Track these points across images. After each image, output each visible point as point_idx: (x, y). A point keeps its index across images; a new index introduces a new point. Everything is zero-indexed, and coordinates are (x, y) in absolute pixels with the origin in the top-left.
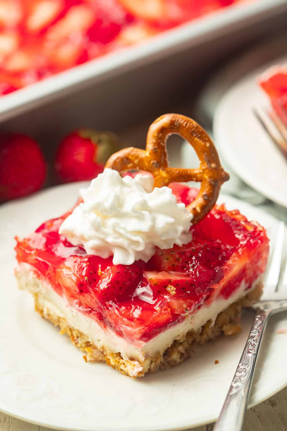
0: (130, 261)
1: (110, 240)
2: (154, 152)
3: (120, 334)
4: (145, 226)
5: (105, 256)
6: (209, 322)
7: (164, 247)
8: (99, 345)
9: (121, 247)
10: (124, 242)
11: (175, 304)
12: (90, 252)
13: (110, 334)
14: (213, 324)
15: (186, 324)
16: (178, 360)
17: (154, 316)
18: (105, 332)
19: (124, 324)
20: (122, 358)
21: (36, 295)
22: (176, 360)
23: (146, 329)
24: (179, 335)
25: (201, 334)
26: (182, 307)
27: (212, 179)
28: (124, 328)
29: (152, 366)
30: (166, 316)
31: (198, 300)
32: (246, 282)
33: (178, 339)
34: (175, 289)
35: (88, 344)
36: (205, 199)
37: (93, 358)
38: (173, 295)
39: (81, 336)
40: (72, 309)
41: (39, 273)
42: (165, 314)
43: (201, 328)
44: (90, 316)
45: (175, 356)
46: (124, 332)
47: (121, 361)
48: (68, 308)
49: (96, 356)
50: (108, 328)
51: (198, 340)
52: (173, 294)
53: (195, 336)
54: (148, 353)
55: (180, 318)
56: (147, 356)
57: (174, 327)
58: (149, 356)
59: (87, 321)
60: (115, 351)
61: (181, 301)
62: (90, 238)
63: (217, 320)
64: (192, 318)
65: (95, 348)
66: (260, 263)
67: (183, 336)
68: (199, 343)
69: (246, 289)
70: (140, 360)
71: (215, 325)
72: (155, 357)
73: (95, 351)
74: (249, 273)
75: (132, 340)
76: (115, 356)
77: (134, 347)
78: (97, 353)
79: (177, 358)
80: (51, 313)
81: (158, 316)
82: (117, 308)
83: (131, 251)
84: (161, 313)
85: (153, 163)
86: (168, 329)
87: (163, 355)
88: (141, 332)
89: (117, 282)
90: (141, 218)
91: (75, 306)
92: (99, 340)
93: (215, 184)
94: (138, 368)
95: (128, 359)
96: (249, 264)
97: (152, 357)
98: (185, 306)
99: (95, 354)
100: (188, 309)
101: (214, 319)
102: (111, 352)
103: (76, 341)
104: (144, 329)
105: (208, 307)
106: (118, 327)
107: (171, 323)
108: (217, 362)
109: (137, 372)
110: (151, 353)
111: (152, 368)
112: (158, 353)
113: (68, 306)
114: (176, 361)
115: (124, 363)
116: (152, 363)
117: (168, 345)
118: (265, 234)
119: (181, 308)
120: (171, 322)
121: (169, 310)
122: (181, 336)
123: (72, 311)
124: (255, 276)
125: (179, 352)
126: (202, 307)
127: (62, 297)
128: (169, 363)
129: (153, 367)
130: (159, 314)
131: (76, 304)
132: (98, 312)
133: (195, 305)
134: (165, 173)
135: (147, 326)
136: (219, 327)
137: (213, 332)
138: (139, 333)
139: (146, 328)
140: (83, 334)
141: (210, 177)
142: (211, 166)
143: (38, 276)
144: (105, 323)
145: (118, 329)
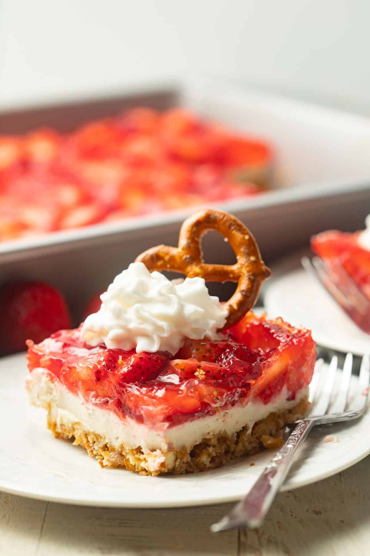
0: (154, 348)
1: (132, 326)
2: (188, 248)
3: (140, 419)
4: (172, 310)
5: (127, 348)
6: (245, 428)
7: (194, 337)
8: (116, 444)
9: (145, 335)
10: (148, 328)
11: (205, 390)
12: (110, 346)
13: (129, 424)
14: (250, 431)
15: (217, 420)
16: (208, 464)
17: (179, 396)
18: (124, 424)
19: (144, 405)
20: (143, 453)
21: (49, 406)
22: (205, 463)
23: (170, 410)
24: (209, 433)
25: (237, 443)
26: (212, 394)
27: (251, 273)
28: (145, 409)
29: (177, 463)
30: (193, 400)
31: (231, 391)
32: (289, 389)
33: (208, 437)
34: (204, 373)
35: (106, 448)
36: (242, 295)
37: (110, 463)
38: (202, 379)
39: (98, 439)
40: (88, 406)
41: (53, 375)
42: (192, 397)
43: (235, 435)
44: (107, 407)
45: (205, 459)
46: (144, 415)
47: (142, 457)
48: (83, 406)
49: (113, 460)
50: (127, 417)
51: (232, 450)
52: (201, 377)
53: (228, 442)
54: (172, 444)
55: (210, 409)
56: (170, 448)
57: (204, 419)
58: (173, 448)
59: (104, 416)
60: (135, 445)
61: (211, 388)
62: (111, 328)
63: (254, 428)
64: (224, 416)
65: (113, 450)
66: (304, 369)
67: (213, 435)
68: (233, 453)
69: (288, 399)
70: (163, 449)
71: (252, 433)
72: (181, 453)
73: (112, 454)
74: (293, 377)
75: (154, 424)
76: (135, 452)
77: (156, 433)
78: (115, 455)
79: (207, 461)
80: (65, 422)
81: (184, 398)
82: (138, 390)
83: (155, 337)
84: (187, 396)
85: (186, 259)
86: (196, 419)
87: (190, 452)
88: (165, 414)
89: (139, 366)
90: (167, 302)
91: (92, 401)
92: (117, 438)
93: (254, 279)
94: (159, 458)
95: (149, 451)
96: (292, 365)
97: (177, 452)
98: (215, 393)
99: (113, 458)
100: (219, 397)
101: (251, 426)
102: (130, 448)
103: (92, 448)
104: (167, 408)
105: (243, 407)
106: (138, 411)
107: (199, 413)
108: (252, 465)
109: (158, 463)
110: (176, 444)
111: (177, 466)
112: (184, 448)
113: (83, 404)
114: (205, 465)
115: (145, 459)
116: (176, 460)
117: (196, 441)
118: (310, 335)
119: (211, 396)
120: (200, 411)
121: (197, 393)
122: (211, 434)
123: (88, 409)
124: (300, 386)
125: (209, 455)
126: (237, 405)
127: (78, 395)
128: (197, 465)
129: (179, 465)
130: (185, 395)
131: (92, 397)
132: (116, 398)
133: (227, 395)
134: (199, 268)
135: (171, 406)
136: (257, 438)
137: (250, 443)
138: (161, 414)
139: (170, 408)
140: (99, 435)
141: (248, 272)
142: (249, 260)
143: (52, 379)
144: (123, 412)
145: (138, 414)
